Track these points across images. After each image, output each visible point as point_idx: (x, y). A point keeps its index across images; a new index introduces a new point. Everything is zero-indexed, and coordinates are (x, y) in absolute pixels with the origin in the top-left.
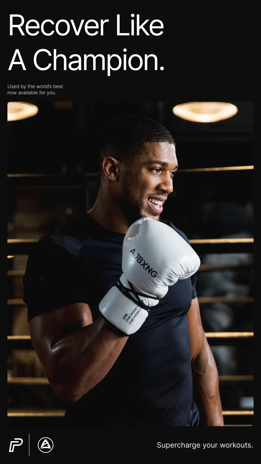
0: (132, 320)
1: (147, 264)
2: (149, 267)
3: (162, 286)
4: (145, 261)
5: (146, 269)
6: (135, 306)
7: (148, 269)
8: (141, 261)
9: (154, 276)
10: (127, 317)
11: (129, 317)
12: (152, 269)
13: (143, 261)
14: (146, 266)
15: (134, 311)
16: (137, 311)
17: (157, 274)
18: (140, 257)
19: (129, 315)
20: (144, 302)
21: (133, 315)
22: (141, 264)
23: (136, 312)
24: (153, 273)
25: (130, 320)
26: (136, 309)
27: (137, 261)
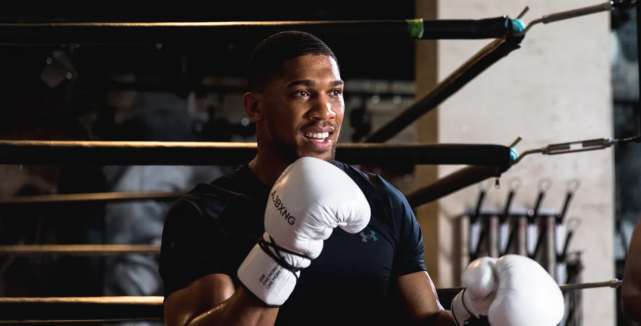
0: (271, 283)
1: (284, 208)
2: (286, 211)
3: (304, 237)
4: (282, 205)
5: (283, 215)
6: (275, 264)
7: (285, 215)
8: (279, 204)
9: (292, 223)
10: (265, 279)
11: (267, 279)
12: (289, 214)
13: (281, 204)
14: (283, 210)
15: (274, 270)
16: (277, 271)
17: (295, 219)
18: (279, 200)
19: (267, 276)
20: (287, 259)
21: (272, 277)
22: (279, 208)
23: (275, 273)
24: (291, 219)
25: (268, 283)
26: (275, 268)
27: (275, 204)
